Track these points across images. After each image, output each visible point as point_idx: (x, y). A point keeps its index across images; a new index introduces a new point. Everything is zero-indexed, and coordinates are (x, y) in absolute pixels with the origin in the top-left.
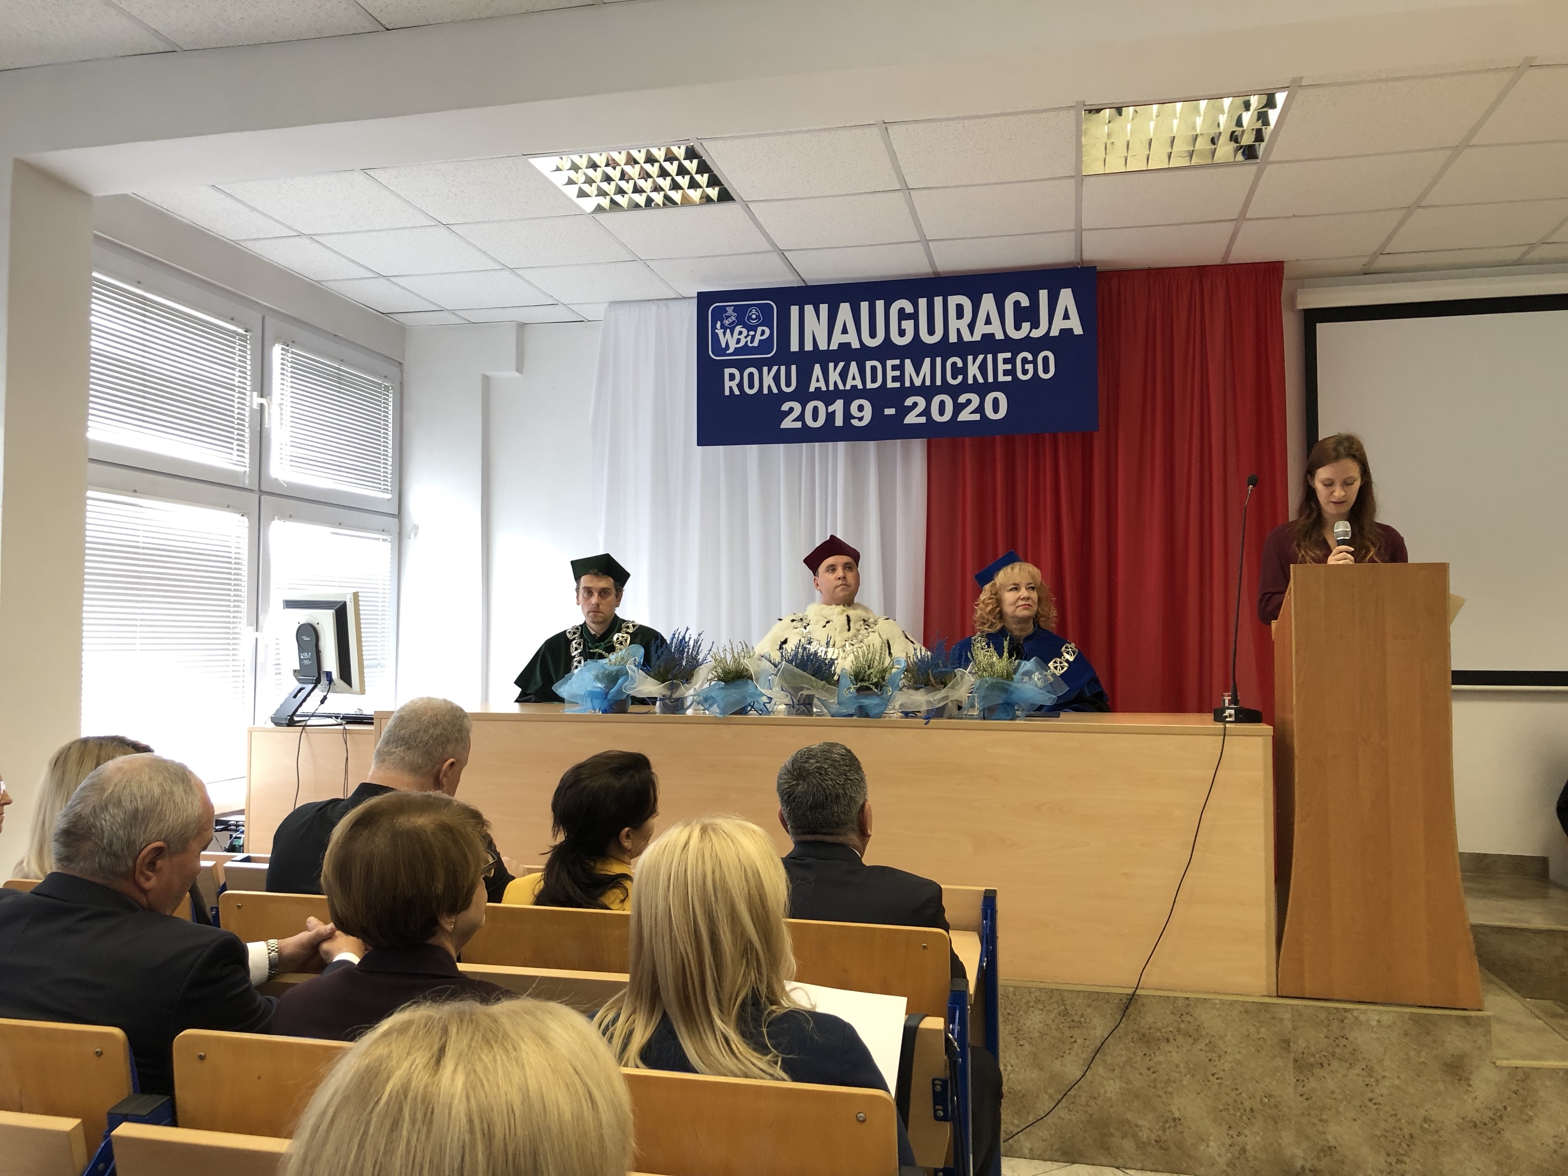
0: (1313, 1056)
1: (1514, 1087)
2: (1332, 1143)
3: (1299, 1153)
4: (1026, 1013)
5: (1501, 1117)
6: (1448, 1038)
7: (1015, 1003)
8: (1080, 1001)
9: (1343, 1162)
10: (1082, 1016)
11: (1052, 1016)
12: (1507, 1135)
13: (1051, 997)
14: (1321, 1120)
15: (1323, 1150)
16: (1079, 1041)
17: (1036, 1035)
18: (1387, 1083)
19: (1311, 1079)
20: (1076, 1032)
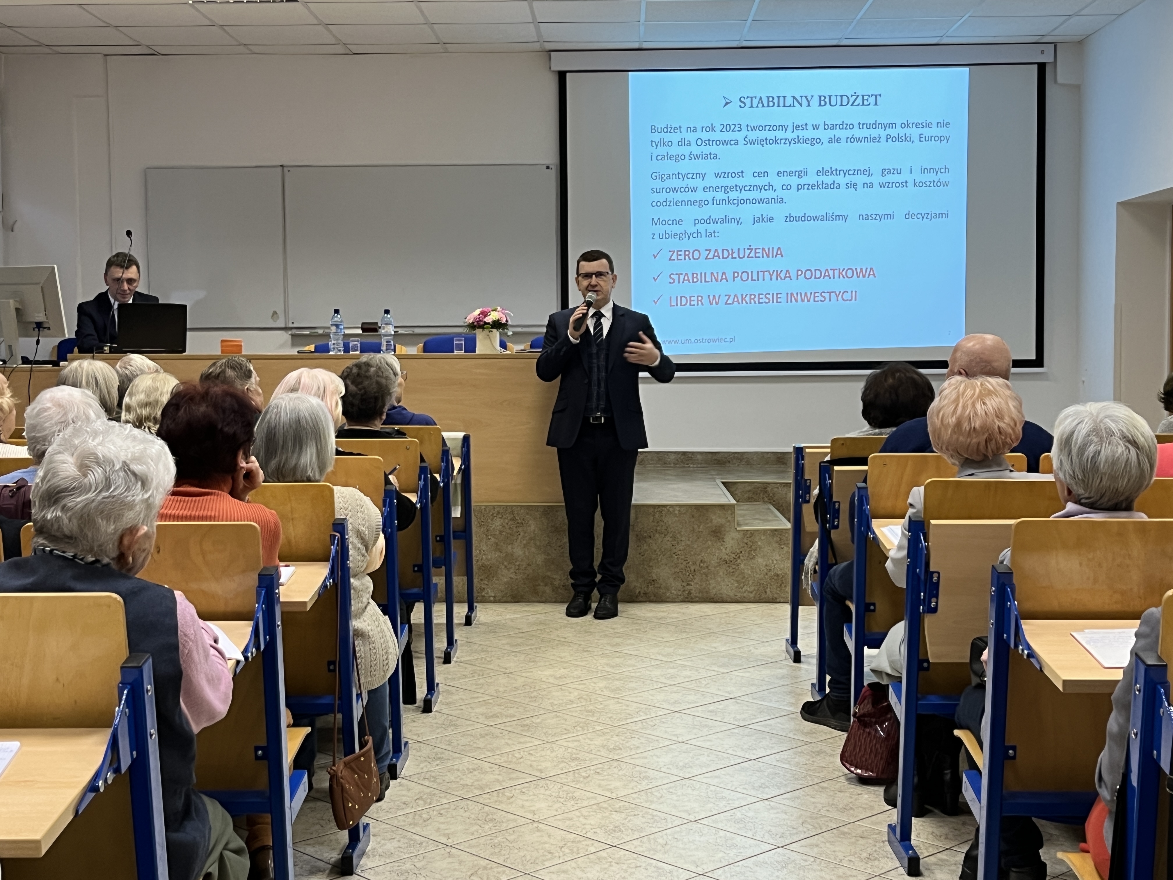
0: (646, 532)
1: (746, 541)
2: (655, 578)
3: (638, 585)
4: (492, 520)
5: (739, 557)
6: (714, 517)
7: (486, 515)
8: (522, 511)
9: (660, 587)
10: (523, 520)
11: (506, 521)
12: (742, 566)
13: (506, 510)
14: (649, 566)
15: (650, 582)
16: (522, 534)
17: (498, 533)
18: (683, 544)
19: (645, 545)
20: (520, 529)
